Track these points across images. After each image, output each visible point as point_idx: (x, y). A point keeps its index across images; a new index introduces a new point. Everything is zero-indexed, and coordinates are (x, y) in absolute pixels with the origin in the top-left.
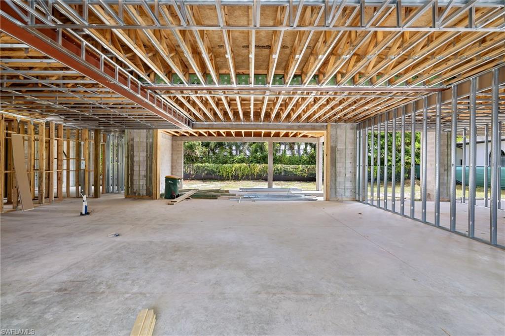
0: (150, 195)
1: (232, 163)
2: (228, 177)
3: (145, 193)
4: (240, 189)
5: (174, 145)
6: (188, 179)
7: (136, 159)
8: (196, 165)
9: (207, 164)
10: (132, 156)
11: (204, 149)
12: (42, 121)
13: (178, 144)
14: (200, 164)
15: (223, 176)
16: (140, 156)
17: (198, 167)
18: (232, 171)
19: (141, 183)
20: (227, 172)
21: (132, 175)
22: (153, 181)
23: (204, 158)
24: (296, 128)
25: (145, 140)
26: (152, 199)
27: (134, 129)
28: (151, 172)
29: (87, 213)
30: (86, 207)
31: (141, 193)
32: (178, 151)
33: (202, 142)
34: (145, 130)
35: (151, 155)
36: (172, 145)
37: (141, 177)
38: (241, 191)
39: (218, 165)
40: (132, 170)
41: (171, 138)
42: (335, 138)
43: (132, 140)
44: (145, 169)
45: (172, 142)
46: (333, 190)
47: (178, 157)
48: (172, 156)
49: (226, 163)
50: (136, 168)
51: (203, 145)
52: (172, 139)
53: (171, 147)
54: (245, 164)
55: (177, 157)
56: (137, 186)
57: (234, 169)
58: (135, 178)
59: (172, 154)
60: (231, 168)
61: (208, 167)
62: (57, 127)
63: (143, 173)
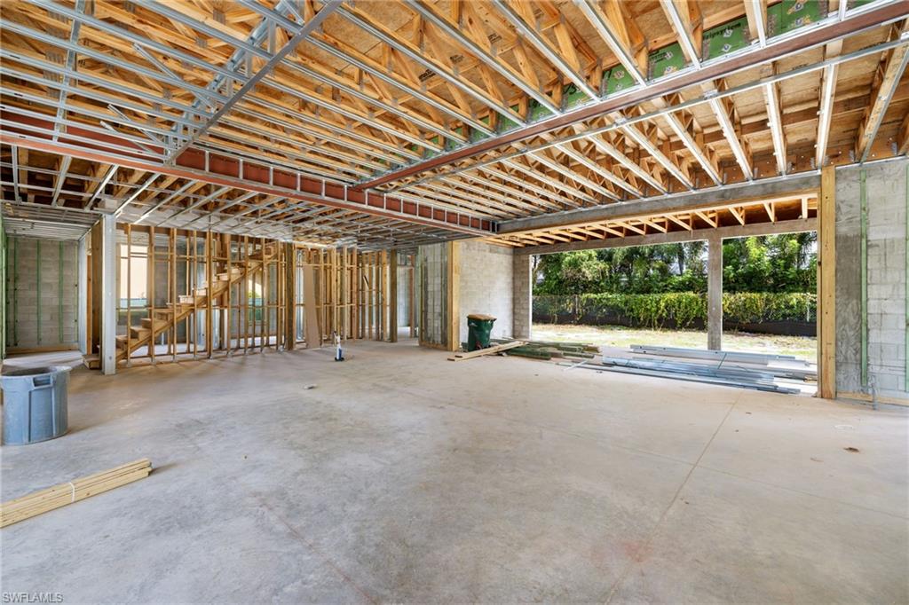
0: (445, 344)
1: (663, 292)
2: (650, 320)
3: (440, 339)
4: (632, 347)
5: (517, 262)
6: (570, 323)
7: (430, 288)
8: (585, 296)
9: (605, 295)
10: (426, 284)
11: (602, 265)
12: (333, 246)
13: (523, 261)
14: (592, 296)
15: (639, 319)
16: (435, 284)
17: (590, 301)
18: (658, 309)
19: (436, 325)
20: (647, 310)
21: (426, 312)
22: (449, 322)
23: (602, 284)
24: (713, 199)
25: (439, 260)
26: (447, 350)
27: (428, 244)
28: (446, 309)
29: (341, 359)
30: (340, 351)
31: (436, 340)
32: (522, 272)
33: (599, 253)
34: (439, 244)
35: (446, 281)
36: (514, 263)
37: (436, 315)
38: (632, 350)
39: (628, 297)
40: (426, 305)
41: (510, 251)
42: (856, 209)
43: (426, 260)
44: (440, 303)
45: (514, 258)
46: (853, 371)
47: (523, 283)
48: (514, 282)
49: (648, 291)
50: (430, 302)
51: (600, 257)
52: (514, 252)
53: (510, 267)
54: (691, 294)
55: (520, 283)
56: (432, 328)
57: (663, 304)
58: (430, 316)
59: (514, 278)
60: (658, 302)
61: (608, 299)
62: (351, 250)
63: (438, 309)
